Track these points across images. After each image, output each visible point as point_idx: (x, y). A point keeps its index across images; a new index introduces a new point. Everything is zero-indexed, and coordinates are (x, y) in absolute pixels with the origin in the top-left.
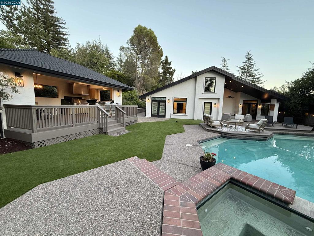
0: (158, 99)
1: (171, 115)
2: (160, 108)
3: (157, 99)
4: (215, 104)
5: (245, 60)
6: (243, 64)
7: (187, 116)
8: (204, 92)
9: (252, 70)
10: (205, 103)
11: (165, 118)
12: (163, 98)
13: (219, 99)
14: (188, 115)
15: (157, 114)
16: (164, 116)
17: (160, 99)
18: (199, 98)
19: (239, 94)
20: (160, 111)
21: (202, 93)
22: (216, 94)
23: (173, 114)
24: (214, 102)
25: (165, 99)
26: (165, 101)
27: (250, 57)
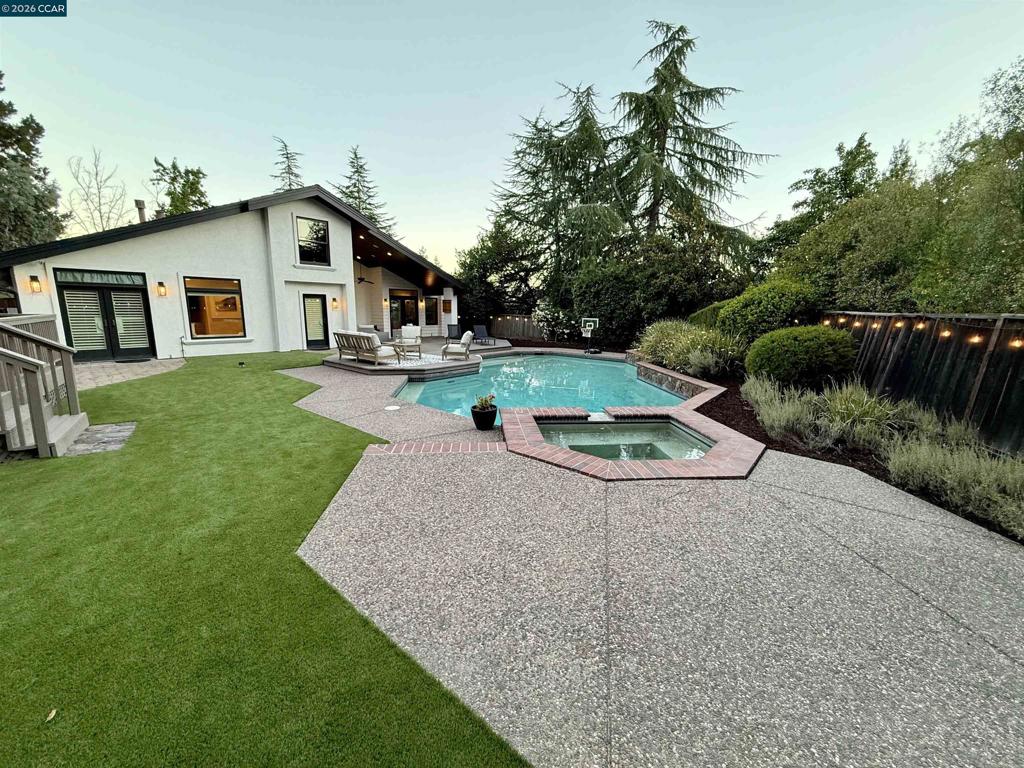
0: (97, 279)
1: (182, 343)
2: (119, 321)
3: (87, 279)
4: (334, 300)
5: (349, 171)
6: (347, 183)
7: (250, 341)
8: (298, 264)
9: (370, 204)
10: (306, 296)
11: (153, 360)
12: (124, 277)
13: (342, 286)
14: (256, 341)
15: (104, 348)
16: (151, 351)
17: (112, 280)
18: (286, 282)
19: (378, 271)
20: (120, 330)
21: (294, 266)
22: (334, 270)
23: (190, 340)
24: (330, 294)
25: (138, 281)
26: (143, 291)
27: (361, 167)
